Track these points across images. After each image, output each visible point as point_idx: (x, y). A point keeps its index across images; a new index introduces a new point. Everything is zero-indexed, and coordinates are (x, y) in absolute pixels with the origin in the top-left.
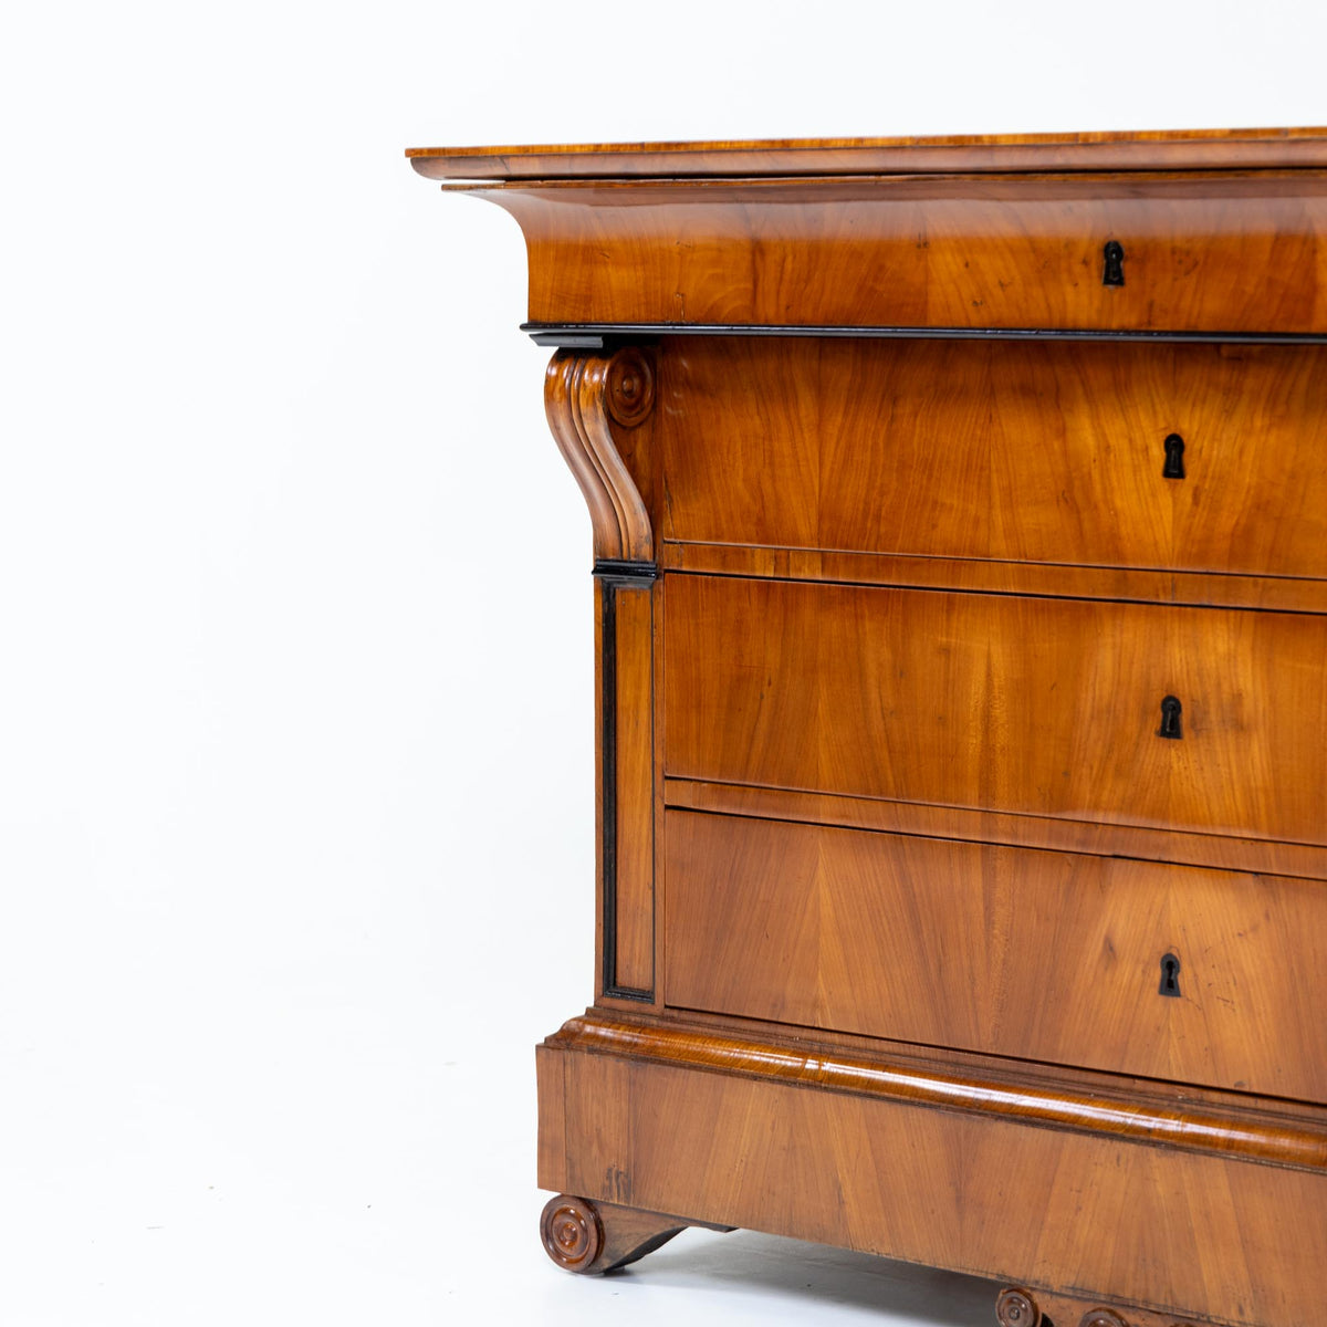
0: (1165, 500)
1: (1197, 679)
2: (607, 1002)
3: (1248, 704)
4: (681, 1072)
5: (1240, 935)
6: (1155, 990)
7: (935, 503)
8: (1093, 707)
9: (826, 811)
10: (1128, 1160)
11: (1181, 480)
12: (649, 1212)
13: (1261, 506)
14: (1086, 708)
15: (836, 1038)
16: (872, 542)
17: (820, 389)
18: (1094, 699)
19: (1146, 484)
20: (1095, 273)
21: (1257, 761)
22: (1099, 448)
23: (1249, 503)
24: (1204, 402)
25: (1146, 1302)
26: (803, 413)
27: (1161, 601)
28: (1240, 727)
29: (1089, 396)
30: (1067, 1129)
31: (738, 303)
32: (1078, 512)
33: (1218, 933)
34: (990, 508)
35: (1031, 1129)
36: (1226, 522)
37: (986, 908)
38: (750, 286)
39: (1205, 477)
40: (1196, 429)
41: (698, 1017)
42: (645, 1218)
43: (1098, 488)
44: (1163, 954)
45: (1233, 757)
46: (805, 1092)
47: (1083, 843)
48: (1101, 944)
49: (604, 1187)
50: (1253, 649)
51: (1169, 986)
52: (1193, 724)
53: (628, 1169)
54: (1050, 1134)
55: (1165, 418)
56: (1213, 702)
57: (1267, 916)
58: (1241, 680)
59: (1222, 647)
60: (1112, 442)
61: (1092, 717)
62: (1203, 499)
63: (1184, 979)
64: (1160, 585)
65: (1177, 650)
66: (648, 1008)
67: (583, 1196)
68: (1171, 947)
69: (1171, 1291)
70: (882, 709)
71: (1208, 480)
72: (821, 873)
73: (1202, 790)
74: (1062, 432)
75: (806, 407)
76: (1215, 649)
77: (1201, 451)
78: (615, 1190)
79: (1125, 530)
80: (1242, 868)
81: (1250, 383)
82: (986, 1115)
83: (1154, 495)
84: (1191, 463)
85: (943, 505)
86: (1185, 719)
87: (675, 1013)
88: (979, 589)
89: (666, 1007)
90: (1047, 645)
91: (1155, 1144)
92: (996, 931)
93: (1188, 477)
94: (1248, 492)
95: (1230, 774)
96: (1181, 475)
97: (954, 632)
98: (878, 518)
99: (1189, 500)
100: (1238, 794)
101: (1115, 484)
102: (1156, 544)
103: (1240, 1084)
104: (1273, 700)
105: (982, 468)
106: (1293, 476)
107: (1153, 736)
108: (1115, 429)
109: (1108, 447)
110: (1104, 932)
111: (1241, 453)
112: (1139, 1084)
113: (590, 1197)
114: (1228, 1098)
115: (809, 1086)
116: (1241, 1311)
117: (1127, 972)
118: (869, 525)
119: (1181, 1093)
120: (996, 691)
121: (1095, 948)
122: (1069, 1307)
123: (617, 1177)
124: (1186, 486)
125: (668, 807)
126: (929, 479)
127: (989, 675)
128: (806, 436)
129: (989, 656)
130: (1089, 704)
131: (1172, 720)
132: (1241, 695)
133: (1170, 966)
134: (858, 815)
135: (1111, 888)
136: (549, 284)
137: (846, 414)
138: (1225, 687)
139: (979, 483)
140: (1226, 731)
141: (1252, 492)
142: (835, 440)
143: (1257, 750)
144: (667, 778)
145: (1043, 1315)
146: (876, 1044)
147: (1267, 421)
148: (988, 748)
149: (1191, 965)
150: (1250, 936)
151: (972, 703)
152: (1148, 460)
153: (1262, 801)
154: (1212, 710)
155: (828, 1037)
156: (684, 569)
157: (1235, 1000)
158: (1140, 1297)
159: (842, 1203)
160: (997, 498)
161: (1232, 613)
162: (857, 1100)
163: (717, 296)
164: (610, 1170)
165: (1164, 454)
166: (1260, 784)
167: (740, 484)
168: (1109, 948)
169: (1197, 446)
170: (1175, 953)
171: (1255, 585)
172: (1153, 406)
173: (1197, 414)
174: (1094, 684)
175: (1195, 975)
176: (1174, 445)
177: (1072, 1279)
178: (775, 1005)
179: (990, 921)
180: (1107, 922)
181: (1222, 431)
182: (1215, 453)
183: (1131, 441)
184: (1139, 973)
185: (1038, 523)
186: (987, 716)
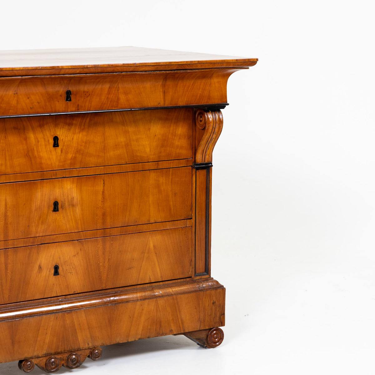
0: (54, 153)
1: (62, 196)
3: (75, 200)
5: (74, 256)
6: (53, 275)
8: (35, 208)
10: (59, 318)
11: (57, 147)
13: (78, 151)
14: (33, 208)
18: (35, 206)
19: (49, 149)
20: (64, 99)
21: (78, 213)
22: (36, 142)
23: (75, 151)
24: (63, 128)
25: (65, 351)
27: (53, 178)
28: (73, 206)
29: (33, 129)
32: (31, 159)
33: (69, 257)
34: (6, 160)
36: (70, 156)
37: (5, 266)
39: (64, 146)
40: (61, 134)
43: (36, 152)
44: (54, 265)
45: (72, 213)
47: (33, 243)
48: (38, 267)
50: (77, 186)
51: (56, 273)
52: (62, 207)
55: (53, 132)
56: (66, 201)
57: (81, 250)
58: (73, 194)
59: (69, 187)
60: (39, 140)
61: (35, 210)
62: (63, 151)
63: (60, 271)
64: (53, 174)
65: (57, 190)
68: (56, 263)
69: (71, 346)
71: (65, 146)
73: (65, 223)
74: (26, 139)
76: (67, 187)
77: (63, 140)
79: (43, 161)
80: (75, 240)
81: (74, 122)
83: (51, 152)
84: (60, 142)
86: (59, 206)
88: (2, 182)
90: (23, 194)
92: (9, 271)
93: (59, 147)
94: (75, 148)
95: (71, 217)
96: (58, 146)
99: (60, 152)
100: (73, 222)
101: (40, 150)
102: (51, 164)
103: (75, 292)
104: (82, 198)
105: (3, 151)
106: (86, 143)
107: (51, 212)
108: (40, 136)
110: (38, 264)
111: (73, 139)
112: (49, 299)
114: (72, 296)
116: (88, 344)
117: (45, 273)
120: (8, 208)
121: (36, 268)
124: (59, 149)
127: (6, 205)
129: (6, 200)
130: (34, 207)
131: (56, 207)
132: (74, 198)
133: (56, 268)
135: (40, 253)
138: (70, 197)
140: (70, 207)
141: (76, 148)
143: (78, 210)
145: (35, 364)
147: (79, 131)
148: (6, 224)
149: (62, 266)
150: (77, 256)
152: (49, 144)
153: (80, 222)
157: (73, 272)
158: (63, 350)
160: (7, 158)
161: (71, 178)
165: (53, 141)
166: (79, 218)
168: (40, 267)
169: (62, 138)
170: (58, 265)
171: (77, 170)
172: (50, 130)
173: (61, 131)
174: (35, 202)
175: (63, 269)
176: (56, 139)
177: (45, 352)
179: (6, 269)
180: (39, 261)
181: (68, 134)
182: (66, 140)
183: (44, 139)
184: (48, 272)
185: (20, 163)
186: (6, 215)
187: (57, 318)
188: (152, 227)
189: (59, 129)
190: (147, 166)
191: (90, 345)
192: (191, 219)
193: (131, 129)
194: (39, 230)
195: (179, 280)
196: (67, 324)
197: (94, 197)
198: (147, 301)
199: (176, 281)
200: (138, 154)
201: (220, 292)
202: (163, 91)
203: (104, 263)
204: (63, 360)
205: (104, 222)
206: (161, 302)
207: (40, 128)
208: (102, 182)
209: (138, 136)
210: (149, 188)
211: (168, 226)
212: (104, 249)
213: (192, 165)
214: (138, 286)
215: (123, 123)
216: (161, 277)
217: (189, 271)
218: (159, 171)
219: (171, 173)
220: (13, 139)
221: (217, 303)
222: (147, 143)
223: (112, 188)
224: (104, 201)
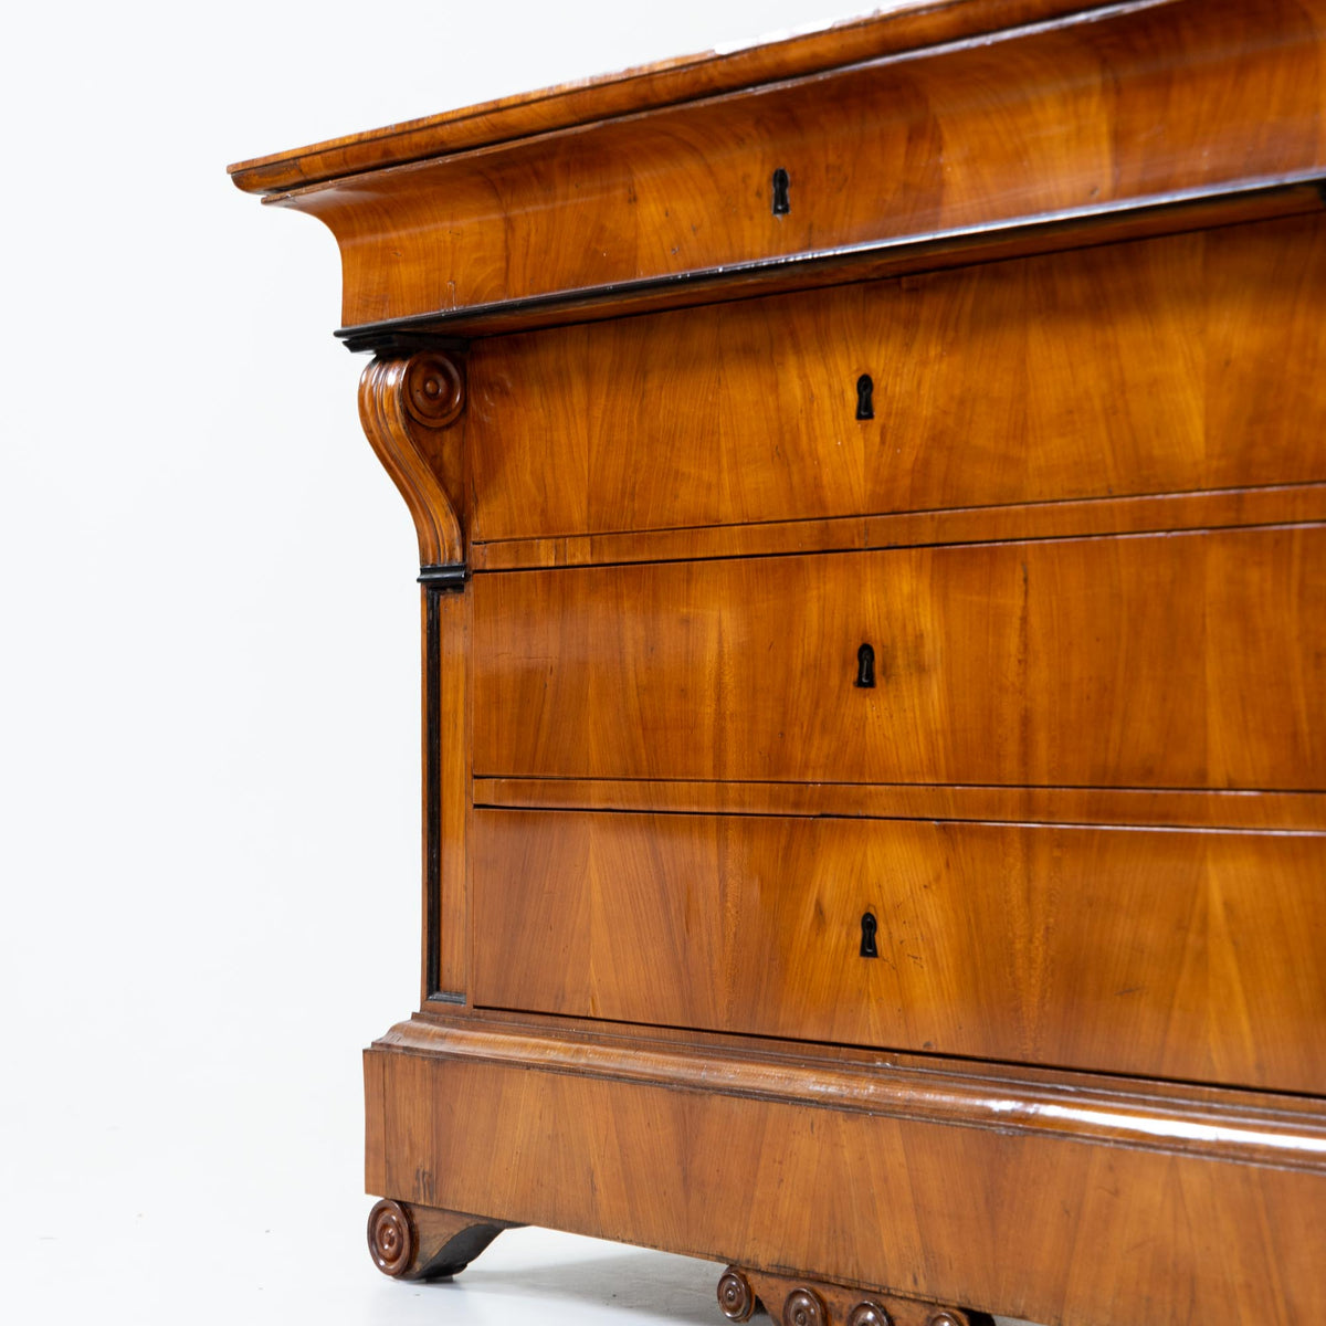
0: (858, 442)
1: (886, 623)
2: (430, 1004)
3: (928, 647)
5: (925, 887)
6: (857, 952)
7: (677, 472)
8: (803, 664)
9: (596, 794)
10: (820, 1127)
11: (870, 421)
12: (451, 1212)
13: (937, 438)
14: (797, 665)
16: (629, 520)
17: (588, 372)
18: (803, 656)
19: (843, 429)
20: (766, 205)
21: (936, 702)
22: (804, 398)
23: (926, 435)
24: (888, 337)
25: (838, 1277)
26: (575, 400)
27: (857, 546)
28: (921, 669)
29: (798, 351)
31: (495, 283)
32: (788, 465)
33: (908, 887)
34: (720, 472)
36: (908, 459)
37: (721, 881)
38: (504, 264)
39: (890, 414)
40: (882, 367)
42: (447, 1217)
43: (804, 438)
44: (863, 911)
45: (916, 700)
46: (565, 1078)
47: (797, 805)
48: (813, 908)
49: (414, 1188)
50: (931, 586)
51: (869, 948)
52: (884, 670)
53: (432, 1166)
54: (757, 1104)
55: (858, 361)
56: (899, 645)
57: (948, 865)
58: (922, 620)
59: (906, 588)
60: (815, 391)
61: (802, 673)
62: (888, 437)
63: (881, 938)
64: (855, 532)
65: (869, 596)
66: (461, 1009)
67: (401, 1198)
68: (869, 905)
69: (857, 1265)
70: (637, 686)
71: (893, 417)
72: (592, 856)
73: (891, 737)
74: (775, 387)
75: (578, 393)
76: (901, 589)
77: (886, 388)
78: (422, 1190)
79: (827, 477)
80: (926, 816)
81: (925, 312)
83: (849, 438)
84: (879, 404)
85: (683, 474)
86: (877, 667)
87: (481, 1012)
88: (712, 555)
89: (475, 1007)
90: (765, 605)
91: (843, 1108)
92: (729, 904)
93: (876, 419)
94: (925, 424)
95: (915, 717)
96: (870, 416)
97: (693, 602)
98: (633, 494)
99: (877, 439)
100: (921, 739)
101: (818, 432)
102: (851, 489)
103: (927, 1045)
104: (948, 636)
105: (713, 433)
106: (962, 402)
107: (852, 687)
108: (817, 375)
109: (812, 396)
110: (815, 895)
111: (919, 385)
112: (845, 1051)
113: (404, 1200)
114: (918, 1060)
116: (915, 1281)
117: (834, 936)
118: (626, 503)
119: (880, 1058)
120: (726, 657)
121: (808, 912)
122: (776, 1287)
123: (423, 1179)
124: (874, 428)
125: (476, 806)
126: (672, 451)
127: (720, 642)
128: (578, 421)
129: (720, 622)
130: (799, 661)
131: (867, 668)
132: (922, 635)
133: (869, 924)
134: (620, 797)
135: (821, 849)
136: (357, 290)
137: (608, 395)
138: (910, 629)
139: (711, 449)
140: (911, 674)
141: (928, 423)
142: (599, 423)
143: (936, 690)
144: (476, 777)
145: (757, 1297)
147: (939, 348)
148: (720, 715)
149: (887, 923)
150: (934, 887)
151: (707, 672)
152: (844, 405)
153: (941, 743)
154: (899, 653)
156: (488, 567)
157: (923, 956)
158: (832, 1272)
159: (594, 1189)
160: (725, 461)
161: (914, 552)
163: (478, 279)
165: (857, 396)
166: (939, 726)
167: (528, 478)
168: (819, 911)
169: (883, 384)
170: (873, 911)
171: (932, 519)
172: (848, 348)
173: (883, 352)
174: (803, 640)
175: (890, 933)
176: (865, 385)
177: (776, 1256)
178: (557, 997)
179: (724, 895)
180: (818, 883)
181: (904, 365)
182: (898, 388)
183: (831, 387)
184: (844, 935)
185: (757, 482)
186: (719, 686)
189: (876, 346)
190: (1194, 510)
191: (923, 1288)
194: (811, 756)
196: (845, 1163)
197: (991, 640)
200: (1157, 452)
203: (1031, 941)
204: (840, 1316)
205: (1026, 757)
206: (1193, 1177)
207: (819, 343)
208: (1020, 574)
209: (1156, 368)
210: (1204, 616)
212: (1029, 880)
216: (1260, 1067)
220: (741, 390)
222: (1192, 400)
223: (1054, 605)
224: (1026, 662)
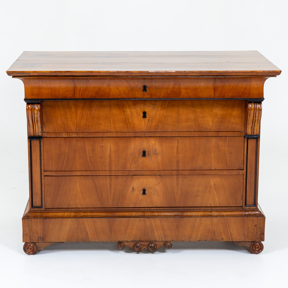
0: (143, 121)
1: (149, 148)
2: (32, 209)
3: (158, 151)
4: (54, 219)
5: (156, 184)
6: (142, 194)
7: (100, 124)
9: (78, 173)
10: (142, 220)
11: (146, 118)
12: (48, 242)
13: (160, 122)
15: (81, 209)
16: (87, 130)
18: (130, 152)
19: (139, 119)
20: (141, 90)
21: (159, 159)
22: (131, 114)
23: (158, 121)
24: (150, 106)
25: (145, 240)
26: (73, 110)
27: (142, 136)
28: (156, 154)
29: (129, 106)
30: (130, 217)
31: (71, 95)
32: (127, 124)
33: (153, 184)
34: (110, 124)
35: (124, 218)
36: (154, 124)
37: (110, 186)
38: (73, 92)
40: (148, 111)
41: (52, 209)
42: (46, 243)
43: (131, 120)
44: (143, 188)
45: (155, 158)
46: (80, 219)
47: (128, 174)
48: (132, 188)
49: (37, 240)
50: (159, 143)
51: (144, 193)
52: (148, 154)
53: (43, 236)
54: (128, 218)
55: (143, 109)
56: (151, 151)
57: (161, 181)
58: (156, 147)
59: (153, 143)
61: (130, 155)
62: (150, 121)
63: (146, 192)
64: (142, 134)
65: (145, 144)
66: (41, 209)
67: (33, 242)
69: (150, 238)
70: (90, 156)
71: (151, 118)
72: (77, 183)
73: (150, 164)
74: (124, 112)
75: (73, 109)
77: (149, 114)
78: (40, 240)
79: (136, 126)
80: (157, 175)
81: (158, 103)
82: (115, 217)
83: (141, 121)
84: (147, 115)
86: (146, 154)
87: (47, 209)
88: (108, 136)
89: (45, 208)
90: (121, 144)
91: (146, 217)
92: (112, 189)
94: (158, 119)
95: (155, 161)
96: (146, 117)
97: (104, 144)
98: (88, 126)
99: (147, 121)
100: (156, 164)
101: (134, 119)
102: (141, 128)
103: (157, 206)
104: (162, 150)
105: (109, 118)
106: (165, 117)
107: (141, 157)
108: (134, 110)
109: (133, 114)
110: (132, 187)
111: (156, 114)
112: (139, 209)
113: (35, 242)
114: (155, 208)
115: (80, 218)
116: (162, 239)
117: (136, 192)
118: (86, 128)
119: (146, 209)
120: (112, 152)
121: (131, 189)
122: (131, 244)
123: (40, 238)
124: (146, 119)
125: (44, 176)
126: (98, 120)
127: (110, 150)
128: (73, 114)
129: (110, 147)
130: (129, 153)
131: (144, 154)
132: (156, 149)
133: (144, 191)
134: (84, 173)
135: (133, 180)
136: (30, 92)
137: (81, 110)
138: (154, 149)
139: (108, 120)
140: (154, 155)
142: (79, 114)
143: (159, 158)
144: (44, 171)
145: (126, 245)
146: (89, 209)
147: (161, 109)
148: (110, 161)
149: (148, 189)
150: (158, 184)
151: (107, 154)
152: (140, 116)
153: (160, 165)
154: (152, 153)
155: (79, 209)
156: (48, 136)
157: (156, 194)
158: (144, 240)
159: (88, 235)
160: (112, 122)
161: (155, 138)
162: (91, 219)
163: (67, 94)
164: (39, 237)
165: (143, 115)
166: (160, 162)
167: (60, 122)
168: (133, 189)
170: (145, 188)
171: (159, 133)
172: (141, 107)
173: (149, 108)
174: (130, 150)
175: (149, 191)
176: (144, 113)
177: (132, 239)
178: (68, 205)
180: (133, 185)
181: (153, 111)
182: (152, 114)
183: (137, 113)
184: (138, 192)
185: (120, 126)
186: (110, 156)
187: (140, 220)
188: (212, 172)
189: (147, 107)
190: (210, 134)
191: (163, 240)
192: (243, 170)
193: (198, 110)
194: (132, 167)
195: (233, 208)
196: (147, 225)
197: (171, 150)
198: (205, 218)
199: (231, 208)
200: (203, 126)
201: (261, 219)
202: (213, 88)
203: (178, 191)
204: (145, 246)
205: (178, 166)
206: (215, 220)
207: (134, 106)
208: (177, 141)
209: (204, 115)
210: (211, 148)
211: (225, 173)
212: (178, 183)
213: (244, 136)
214: (202, 208)
215: (193, 106)
216: (219, 204)
217: (241, 203)
218: (219, 137)
219: (228, 139)
220: (115, 112)
221: (258, 226)
222: (210, 119)
223: (183, 146)
224: (178, 153)
